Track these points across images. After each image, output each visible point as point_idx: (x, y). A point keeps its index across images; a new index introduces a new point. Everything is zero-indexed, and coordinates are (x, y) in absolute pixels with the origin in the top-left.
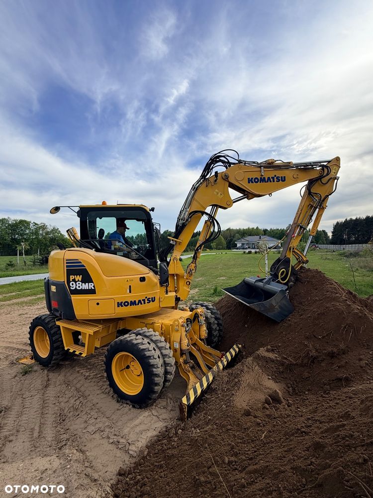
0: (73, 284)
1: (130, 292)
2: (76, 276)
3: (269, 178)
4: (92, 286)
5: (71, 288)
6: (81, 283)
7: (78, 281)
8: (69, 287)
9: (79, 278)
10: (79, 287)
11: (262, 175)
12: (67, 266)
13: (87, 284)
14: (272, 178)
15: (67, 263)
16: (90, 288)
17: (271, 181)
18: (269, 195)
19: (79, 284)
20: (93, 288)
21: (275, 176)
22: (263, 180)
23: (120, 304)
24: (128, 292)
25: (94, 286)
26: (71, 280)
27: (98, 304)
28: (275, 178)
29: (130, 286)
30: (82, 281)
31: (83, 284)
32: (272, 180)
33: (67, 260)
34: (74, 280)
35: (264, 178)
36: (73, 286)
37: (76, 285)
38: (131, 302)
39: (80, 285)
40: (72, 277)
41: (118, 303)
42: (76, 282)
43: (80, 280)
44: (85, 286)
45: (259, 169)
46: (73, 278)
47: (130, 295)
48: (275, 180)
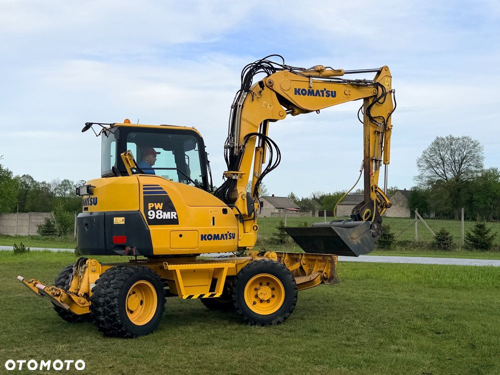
0: (151, 213)
1: (214, 224)
2: (155, 204)
3: (318, 91)
4: (175, 216)
5: (150, 218)
6: (161, 212)
7: (159, 209)
8: (147, 216)
9: (159, 206)
10: (159, 216)
11: (310, 87)
12: (144, 192)
13: (169, 213)
14: (321, 91)
15: (144, 189)
16: (172, 218)
17: (320, 96)
18: (317, 111)
19: (159, 213)
20: (175, 218)
21: (325, 89)
22: (311, 93)
23: (203, 237)
24: (212, 224)
25: (177, 216)
26: (150, 209)
27: (181, 236)
28: (325, 92)
29: (213, 218)
30: (163, 210)
31: (165, 213)
32: (321, 93)
33: (144, 186)
34: (153, 209)
35: (313, 90)
36: (152, 215)
37: (156, 214)
38: (215, 235)
39: (161, 214)
40: (150, 205)
41: (202, 235)
42: (155, 211)
43: (161, 208)
44: (167, 216)
45: (307, 79)
46: (153, 206)
47: (214, 227)
48: (325, 94)
